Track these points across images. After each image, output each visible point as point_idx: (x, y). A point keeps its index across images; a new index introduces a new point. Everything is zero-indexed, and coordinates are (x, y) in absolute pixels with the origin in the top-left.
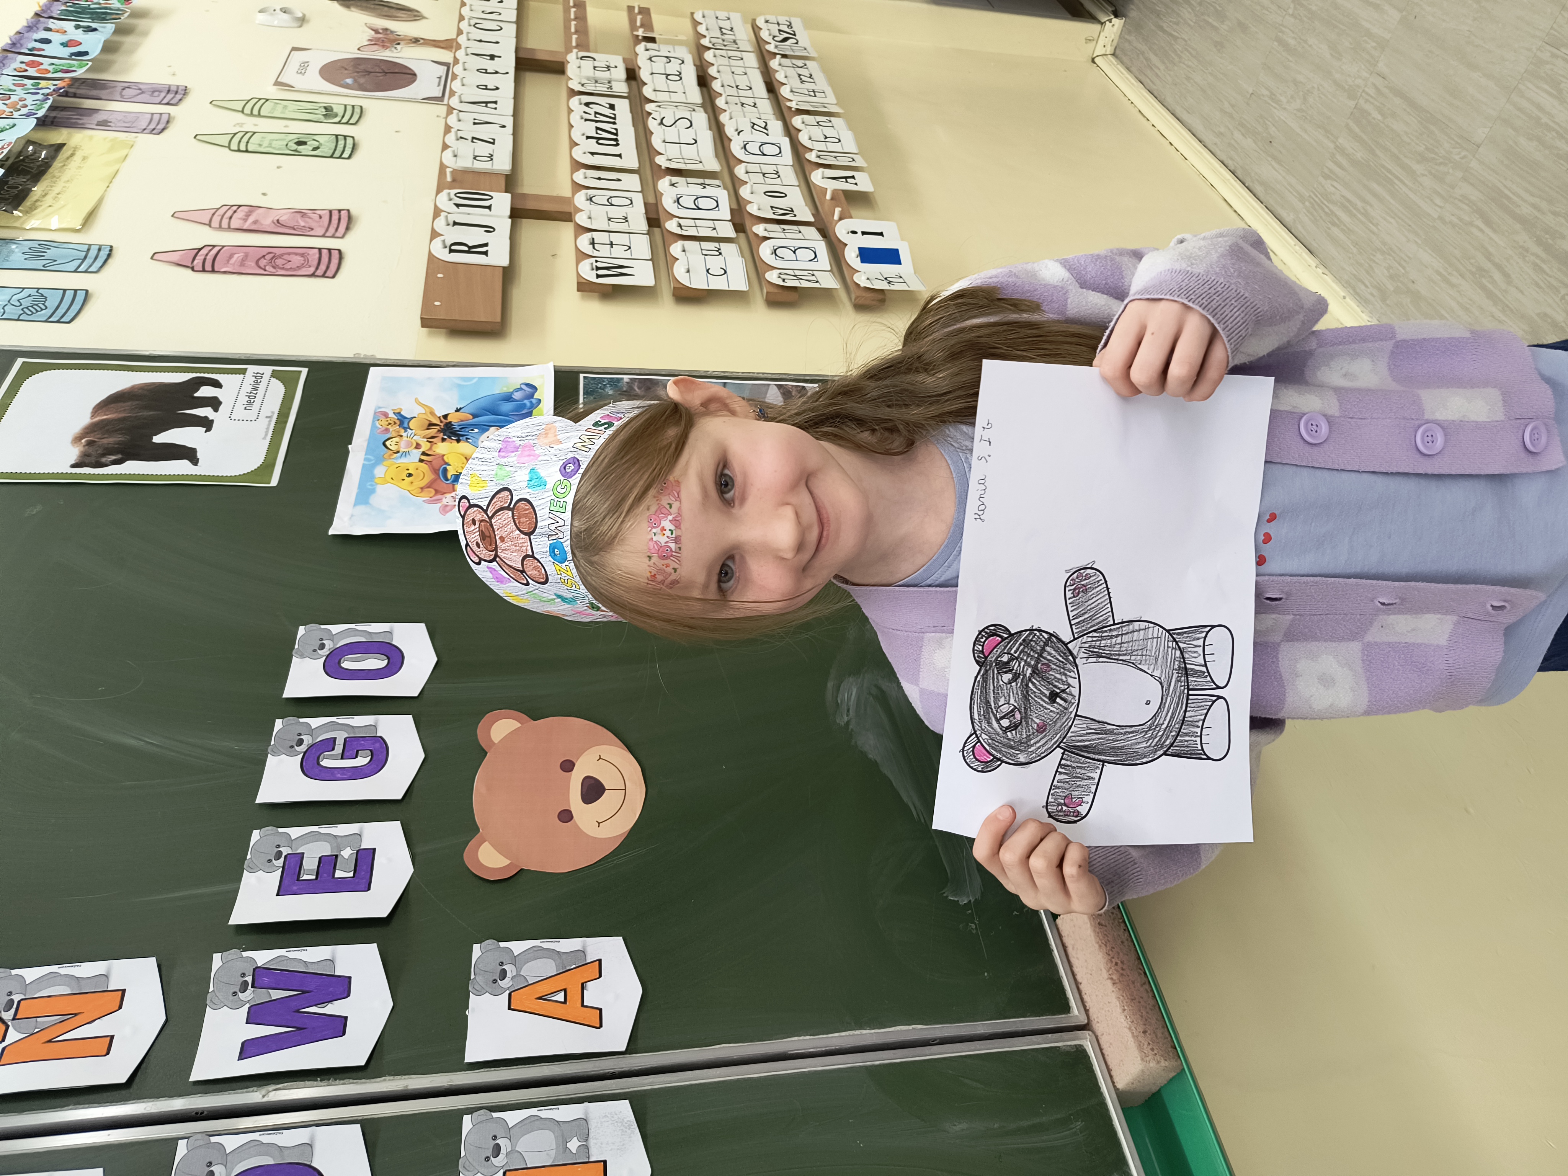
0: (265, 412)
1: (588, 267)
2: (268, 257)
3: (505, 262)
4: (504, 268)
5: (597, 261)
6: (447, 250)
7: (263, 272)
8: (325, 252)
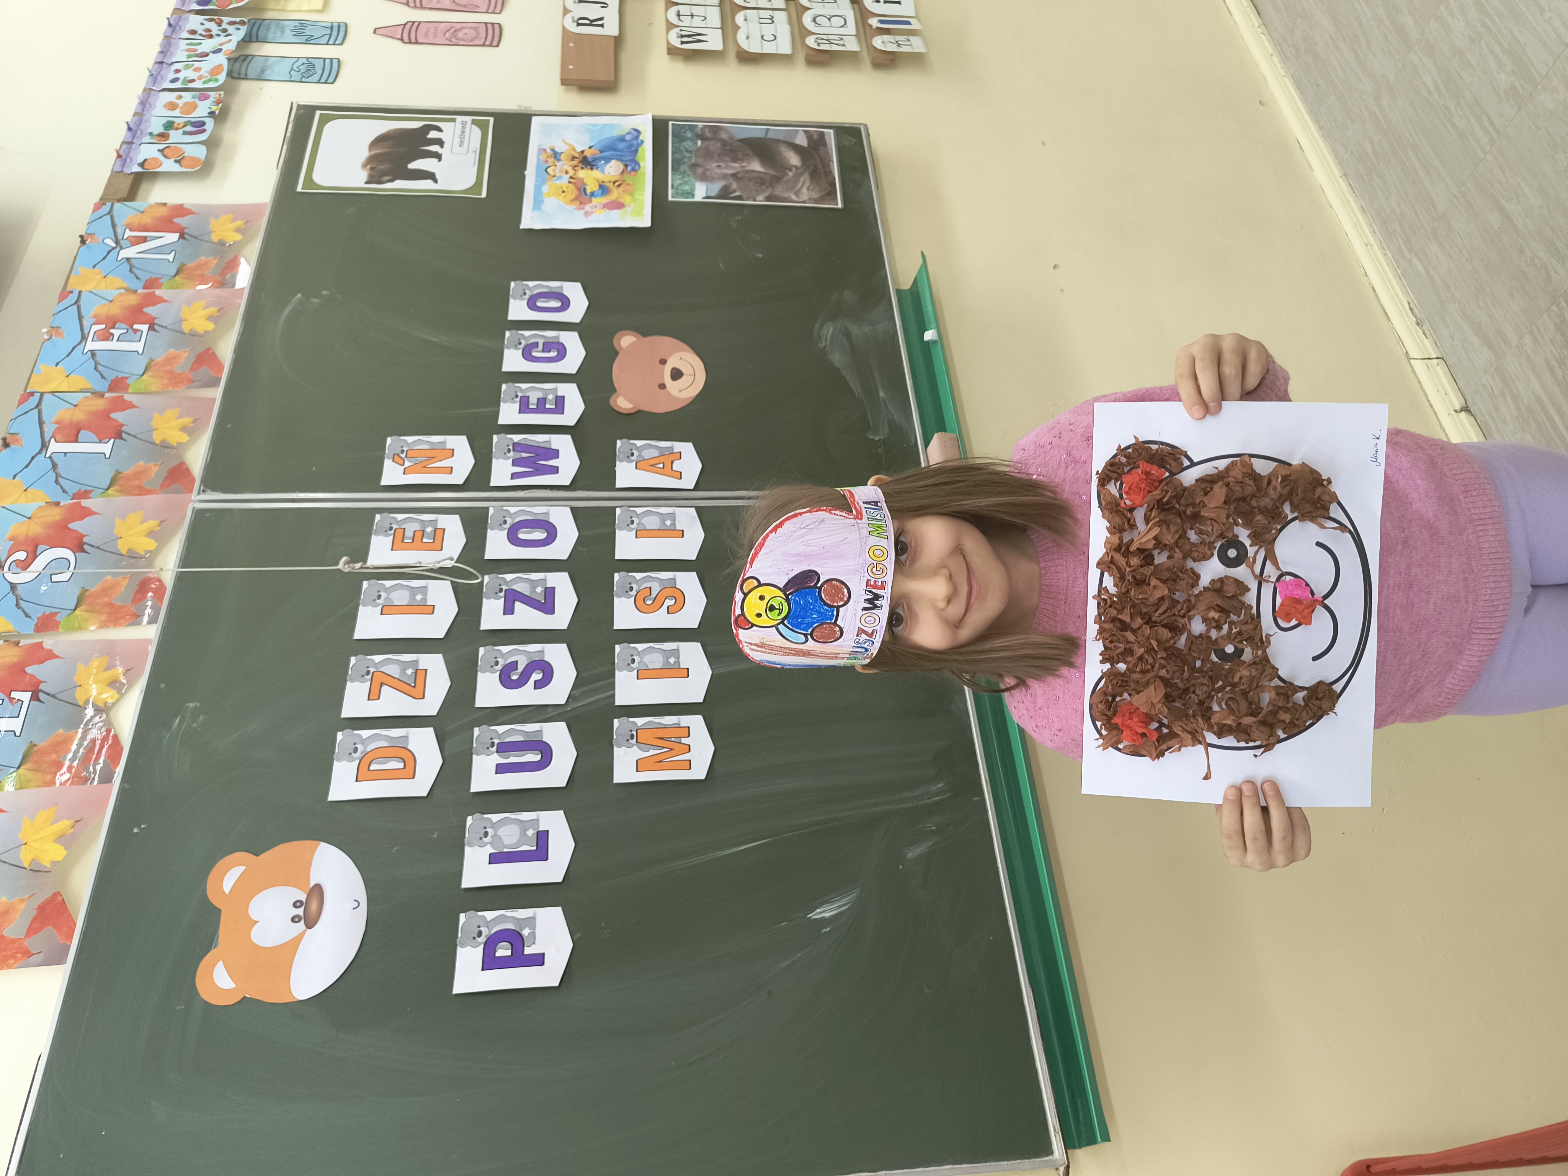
0: (472, 149)
1: (675, 36)
2: (452, 30)
3: (616, 33)
4: (615, 37)
5: (681, 30)
6: (575, 24)
7: (449, 43)
8: (490, 26)
